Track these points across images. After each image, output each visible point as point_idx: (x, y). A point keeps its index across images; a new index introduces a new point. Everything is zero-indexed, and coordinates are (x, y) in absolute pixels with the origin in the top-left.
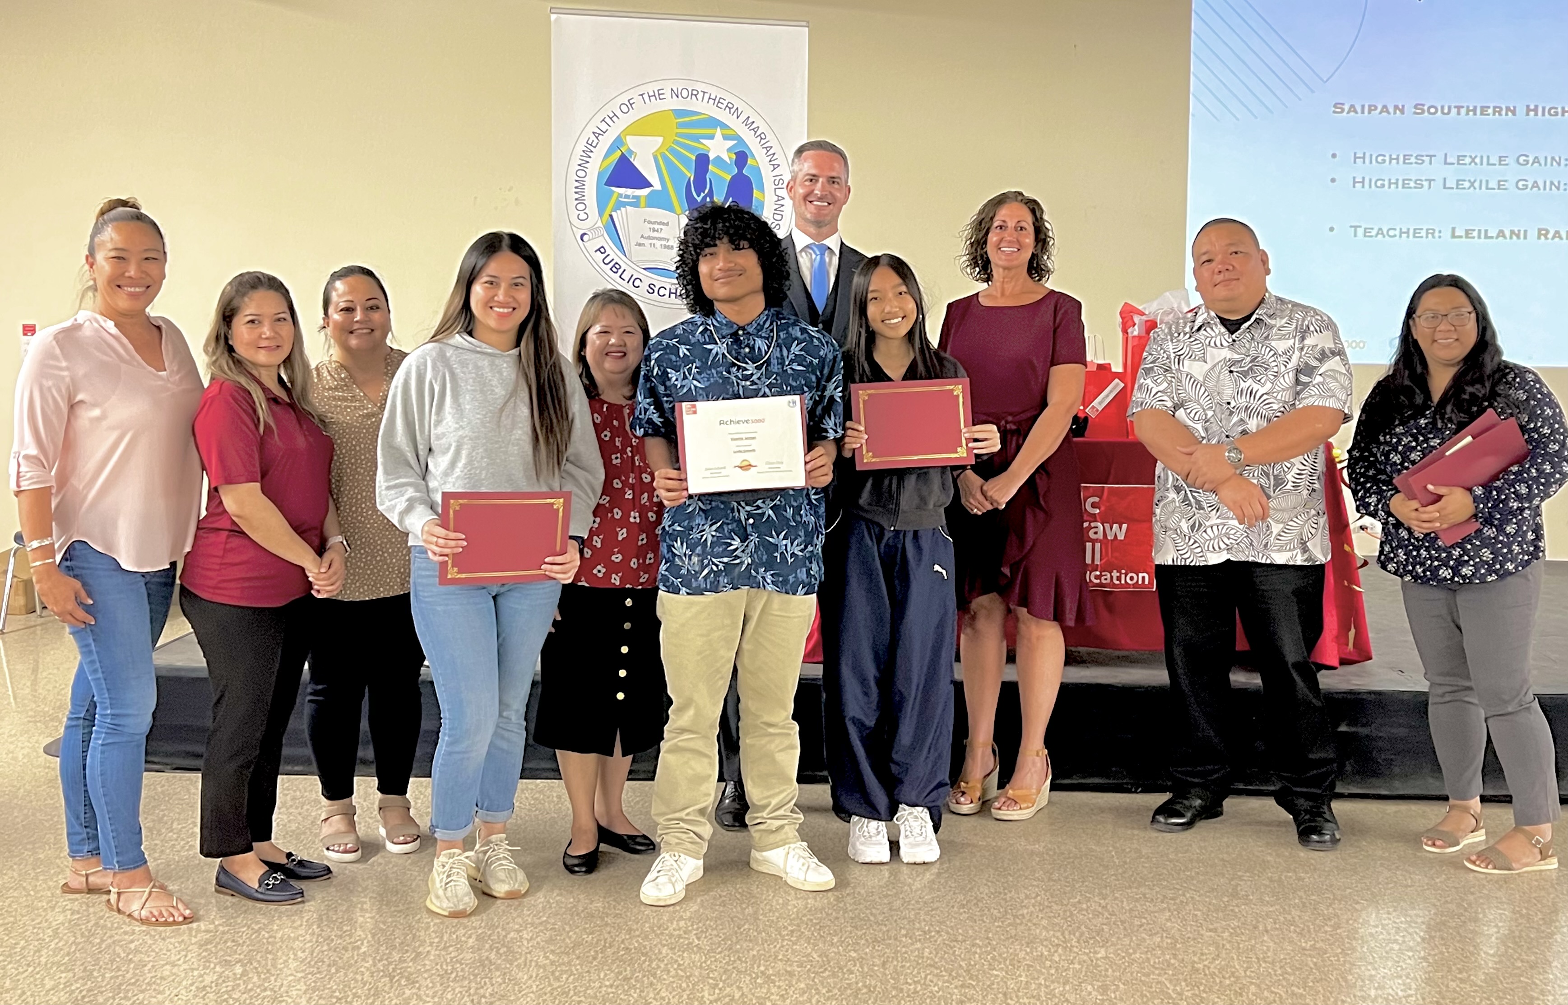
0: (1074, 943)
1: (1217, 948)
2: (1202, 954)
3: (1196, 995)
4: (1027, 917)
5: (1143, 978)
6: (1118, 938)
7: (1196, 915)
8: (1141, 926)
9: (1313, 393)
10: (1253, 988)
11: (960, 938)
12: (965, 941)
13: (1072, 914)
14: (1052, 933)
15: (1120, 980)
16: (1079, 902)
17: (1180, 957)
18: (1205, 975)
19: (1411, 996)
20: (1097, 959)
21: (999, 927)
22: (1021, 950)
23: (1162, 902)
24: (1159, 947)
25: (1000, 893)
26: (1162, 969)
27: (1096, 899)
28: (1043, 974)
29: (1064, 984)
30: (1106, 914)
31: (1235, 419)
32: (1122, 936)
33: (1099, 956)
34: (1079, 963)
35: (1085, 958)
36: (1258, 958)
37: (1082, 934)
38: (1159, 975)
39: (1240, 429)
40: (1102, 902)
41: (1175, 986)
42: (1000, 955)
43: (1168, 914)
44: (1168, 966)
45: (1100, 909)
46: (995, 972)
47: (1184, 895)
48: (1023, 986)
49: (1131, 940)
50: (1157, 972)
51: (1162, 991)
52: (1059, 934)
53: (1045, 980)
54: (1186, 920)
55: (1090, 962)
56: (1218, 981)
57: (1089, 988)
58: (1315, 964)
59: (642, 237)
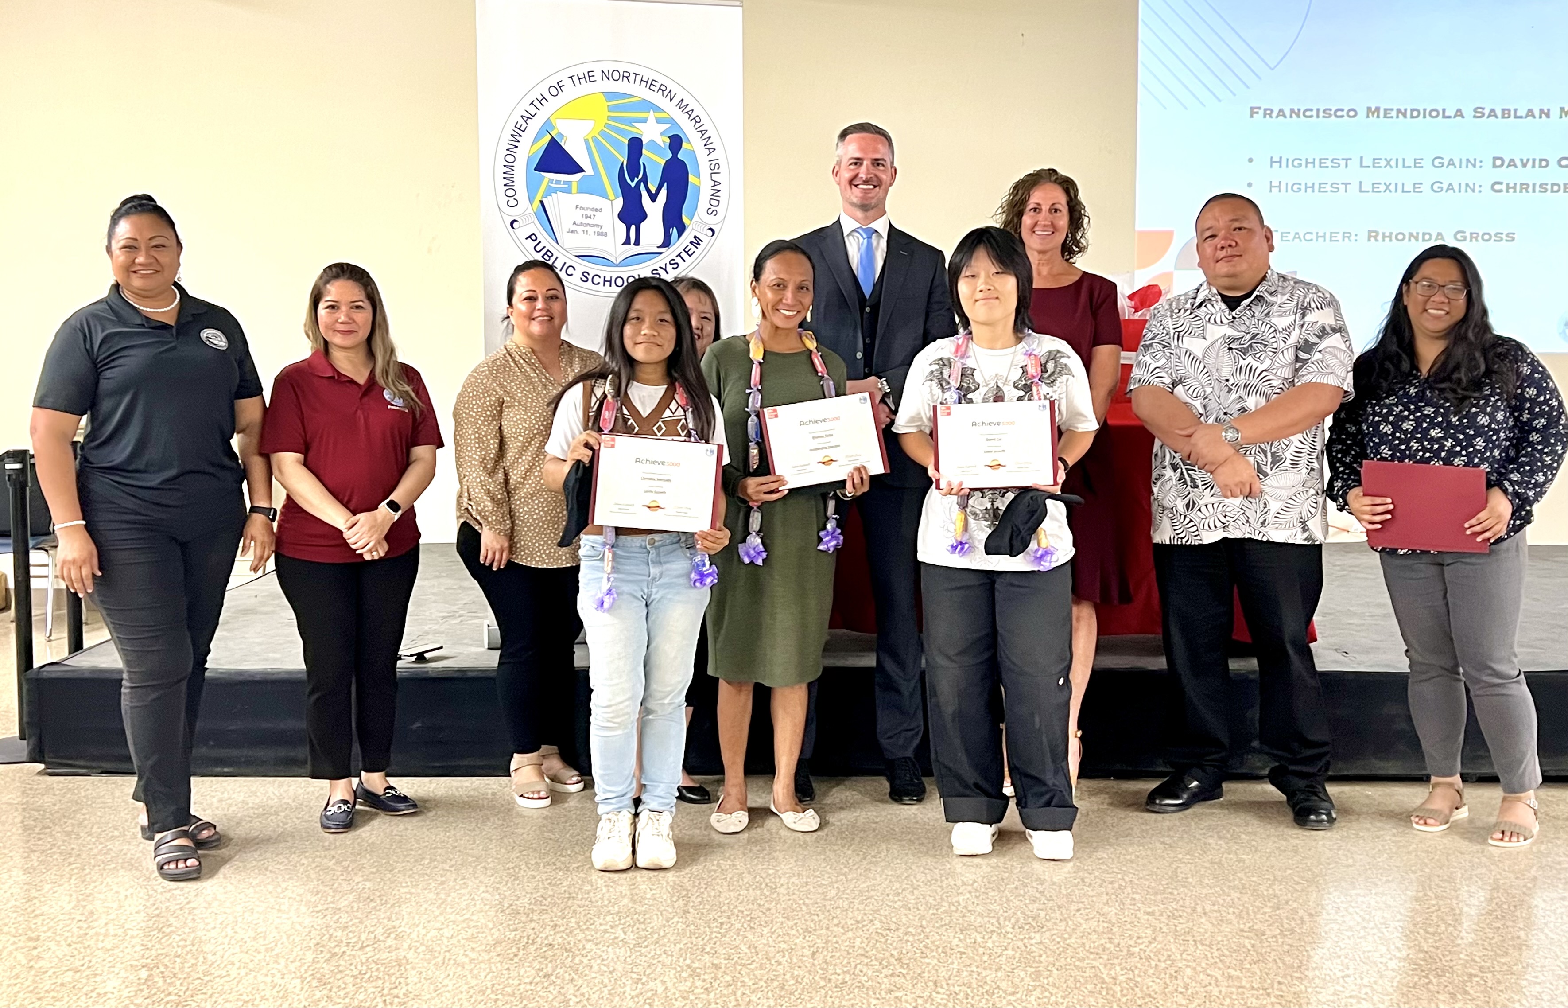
0: (1009, 929)
1: (1154, 931)
2: (1139, 938)
3: (1131, 979)
4: (963, 904)
5: (1077, 963)
6: (1055, 924)
7: (1134, 899)
8: (1078, 910)
9: (1312, 370)
10: (1189, 971)
11: (893, 927)
12: (898, 929)
13: (1008, 900)
14: (986, 919)
15: (1054, 965)
16: (1016, 888)
17: (1116, 941)
18: (1141, 958)
19: (1348, 976)
20: (1032, 945)
21: (934, 914)
22: (954, 937)
23: (1101, 886)
24: (1094, 931)
25: (936, 880)
26: (1097, 954)
27: (1034, 884)
28: (976, 961)
29: (996, 971)
30: (1043, 899)
31: (1234, 396)
32: (1058, 921)
33: (1033, 941)
34: (1013, 949)
35: (1020, 944)
36: (1195, 941)
37: (1017, 921)
38: (1094, 959)
39: (1238, 406)
40: (1039, 887)
41: (1110, 970)
42: (933, 942)
43: (1105, 898)
44: (1104, 950)
45: (1038, 895)
46: (927, 960)
47: (1123, 879)
48: (954, 973)
49: (1067, 925)
50: (1092, 956)
51: (1096, 976)
52: (993, 921)
53: (977, 967)
54: (1124, 904)
55: (1023, 948)
56: (1153, 964)
57: (1022, 974)
58: (1253, 946)
59: (574, 223)
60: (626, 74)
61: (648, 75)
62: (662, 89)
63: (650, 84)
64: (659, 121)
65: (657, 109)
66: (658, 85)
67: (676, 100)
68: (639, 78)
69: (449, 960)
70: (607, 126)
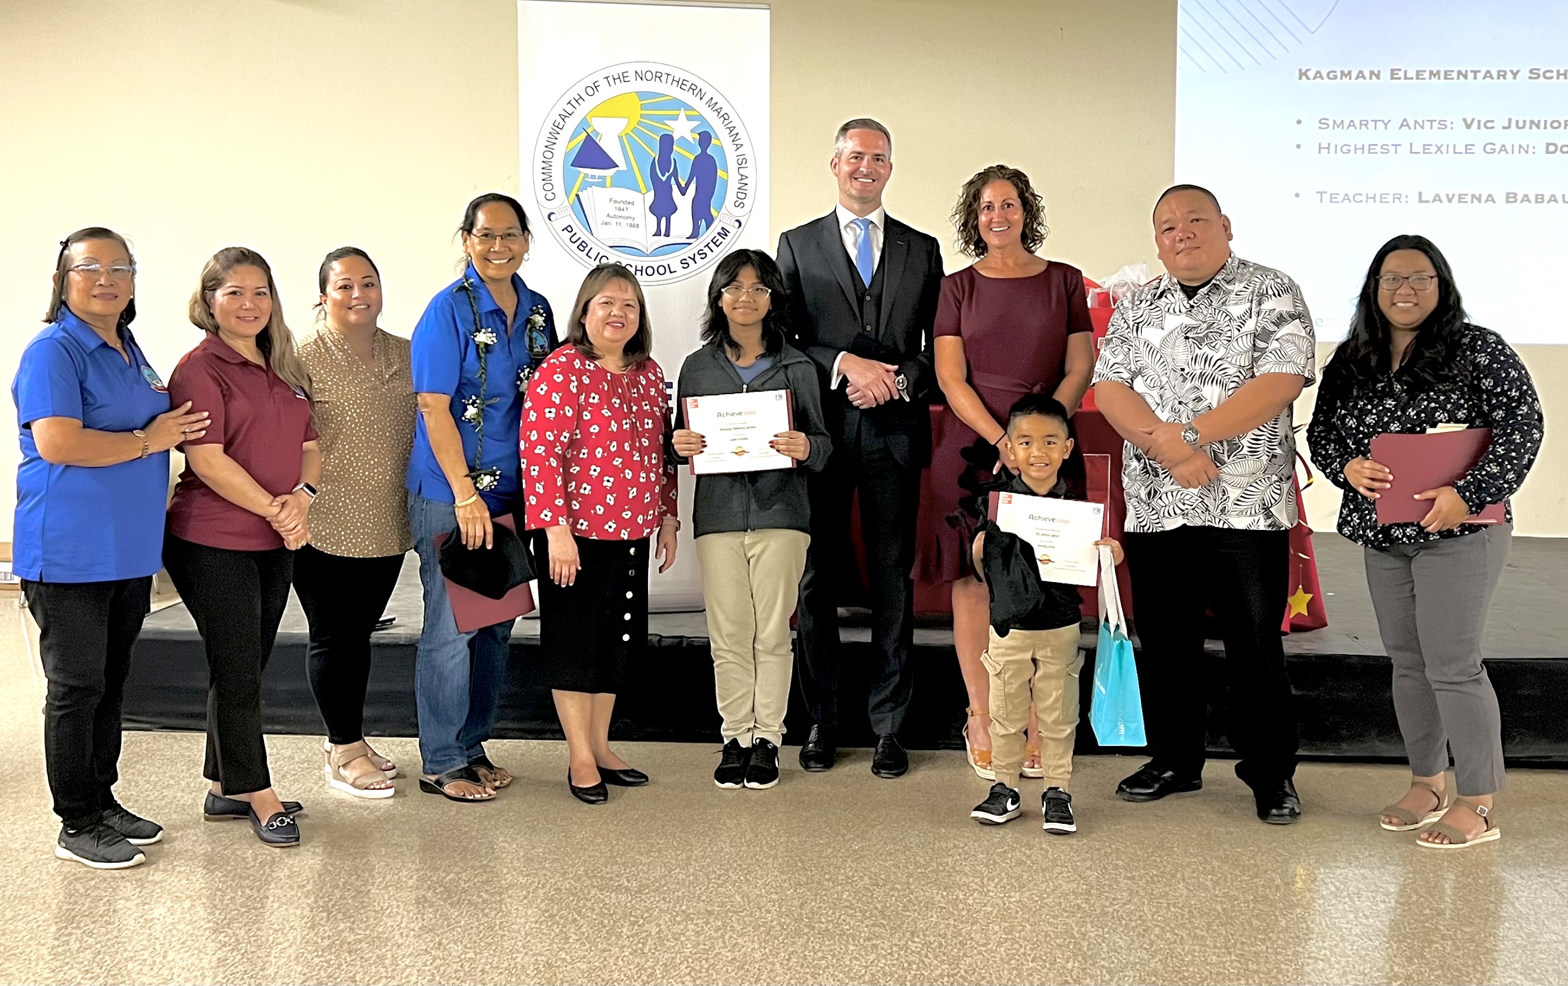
9: (1270, 359)
31: (1189, 385)
39: (1194, 396)
59: (608, 215)
60: (659, 75)
61: (679, 75)
62: (693, 88)
63: (681, 84)
64: (689, 118)
65: (688, 107)
66: (689, 85)
67: (706, 99)
68: (670, 78)
69: (464, 900)
70: (639, 123)
